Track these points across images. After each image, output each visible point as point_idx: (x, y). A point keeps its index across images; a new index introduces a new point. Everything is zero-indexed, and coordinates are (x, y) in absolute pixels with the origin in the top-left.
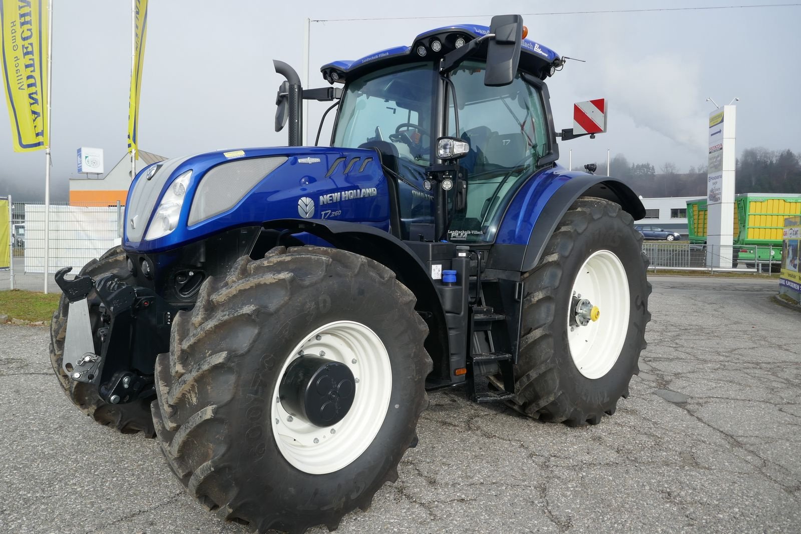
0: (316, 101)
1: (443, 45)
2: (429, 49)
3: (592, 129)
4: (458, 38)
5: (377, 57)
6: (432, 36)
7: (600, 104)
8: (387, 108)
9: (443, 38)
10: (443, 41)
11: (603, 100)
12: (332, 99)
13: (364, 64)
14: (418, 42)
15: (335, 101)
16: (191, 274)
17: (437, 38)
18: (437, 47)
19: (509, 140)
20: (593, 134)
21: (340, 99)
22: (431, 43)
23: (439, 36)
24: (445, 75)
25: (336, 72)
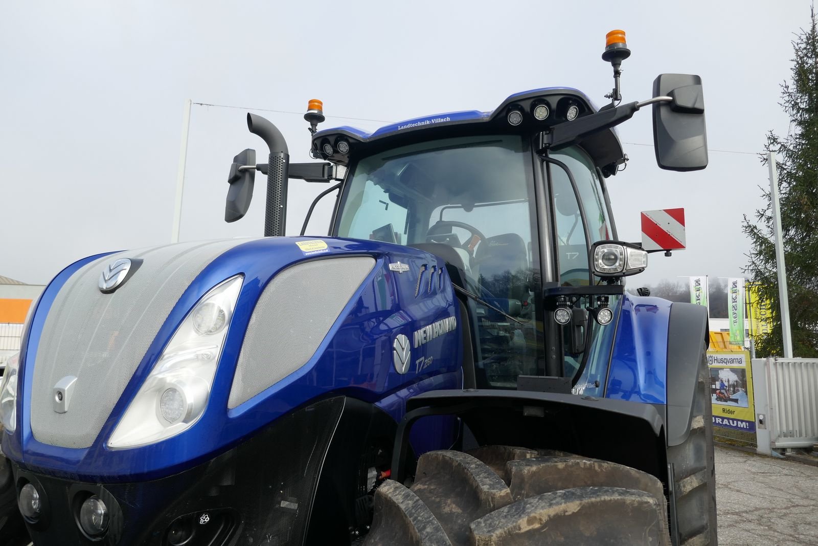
0: (303, 181)
1: (551, 112)
2: (528, 117)
3: (668, 244)
4: (571, 105)
5: (428, 122)
6: (538, 98)
7: (678, 215)
8: (380, 201)
9: (554, 102)
10: (554, 106)
11: (682, 210)
12: (327, 181)
13: (399, 133)
14: (511, 105)
15: (333, 183)
16: (205, 519)
17: (545, 100)
18: (541, 113)
19: (578, 253)
20: (668, 251)
21: (342, 180)
22: (533, 107)
23: (548, 99)
24: (544, 155)
25: (347, 141)
